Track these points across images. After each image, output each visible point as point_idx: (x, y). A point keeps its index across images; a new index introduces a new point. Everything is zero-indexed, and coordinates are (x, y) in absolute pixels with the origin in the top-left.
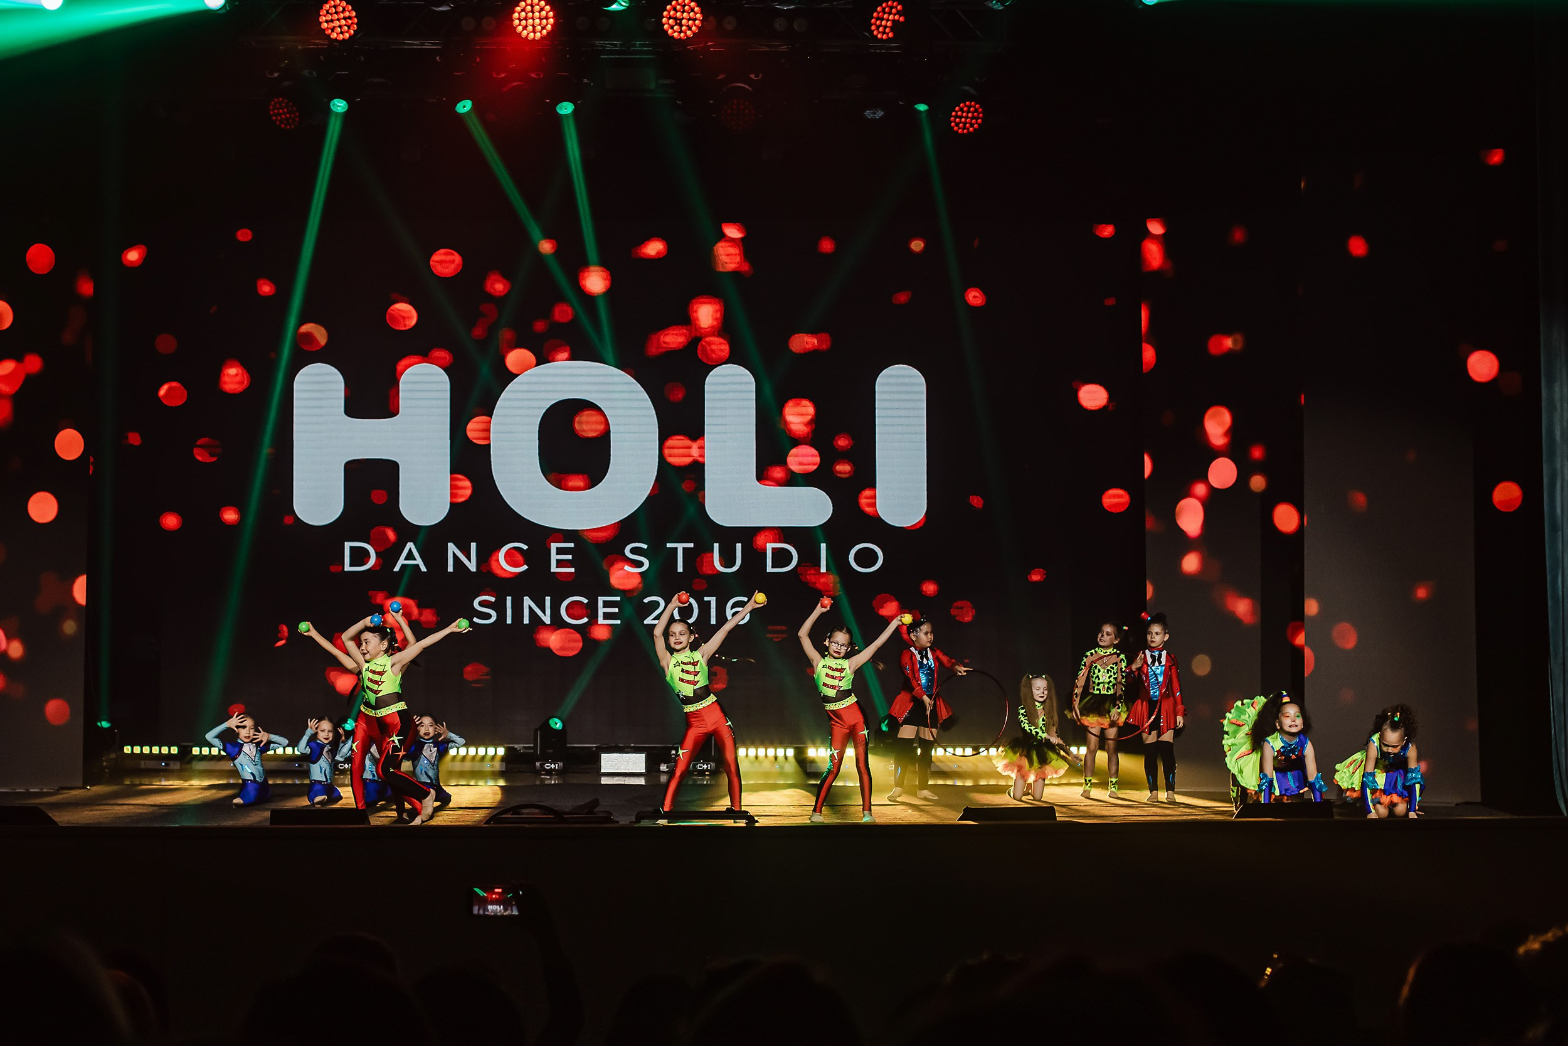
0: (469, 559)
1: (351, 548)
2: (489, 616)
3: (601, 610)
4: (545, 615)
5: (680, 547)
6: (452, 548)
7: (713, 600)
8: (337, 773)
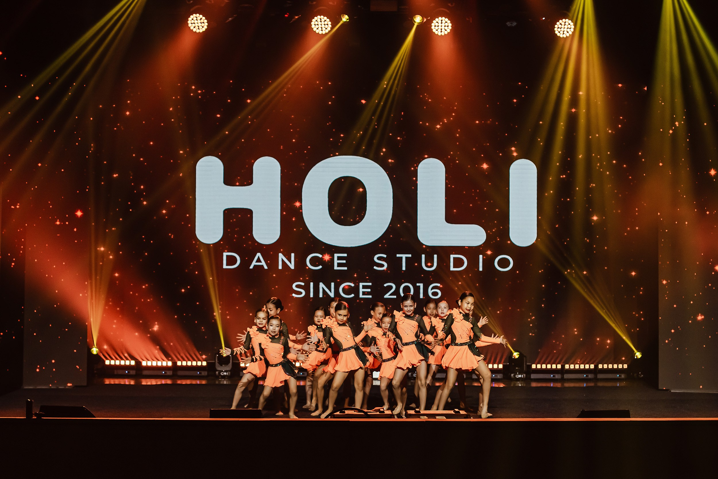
0: (291, 262)
1: (227, 256)
2: (300, 293)
3: (361, 290)
4: (331, 292)
5: (404, 256)
6: (281, 256)
7: (421, 285)
8: (220, 377)
